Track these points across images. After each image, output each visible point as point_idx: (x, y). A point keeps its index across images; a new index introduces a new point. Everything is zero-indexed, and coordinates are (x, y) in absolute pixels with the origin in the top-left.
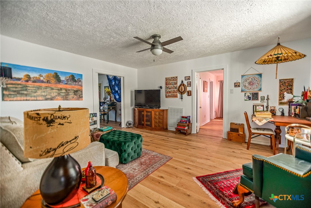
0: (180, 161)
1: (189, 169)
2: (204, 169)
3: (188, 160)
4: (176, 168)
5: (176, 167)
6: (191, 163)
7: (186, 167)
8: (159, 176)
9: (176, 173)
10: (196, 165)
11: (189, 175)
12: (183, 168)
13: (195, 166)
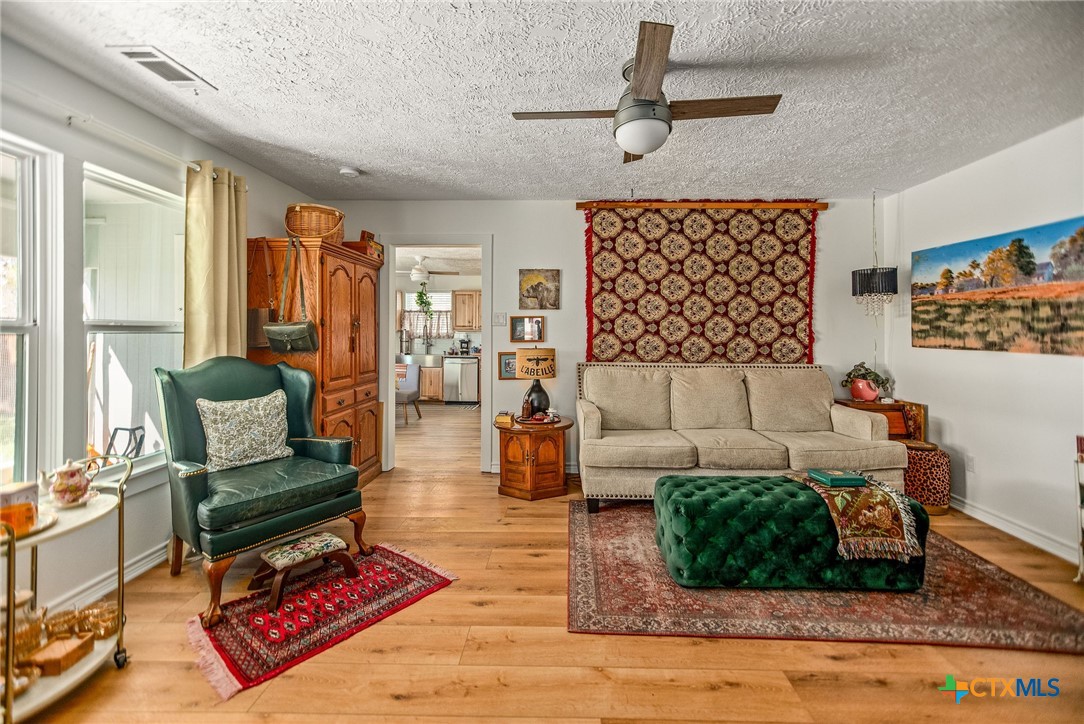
0: (525, 624)
1: (481, 604)
2: (424, 624)
3: (497, 644)
4: (520, 590)
5: (524, 596)
6: (479, 631)
7: (491, 606)
8: (546, 555)
9: (509, 577)
10: (455, 628)
11: (469, 583)
12: (498, 596)
13: (460, 624)
